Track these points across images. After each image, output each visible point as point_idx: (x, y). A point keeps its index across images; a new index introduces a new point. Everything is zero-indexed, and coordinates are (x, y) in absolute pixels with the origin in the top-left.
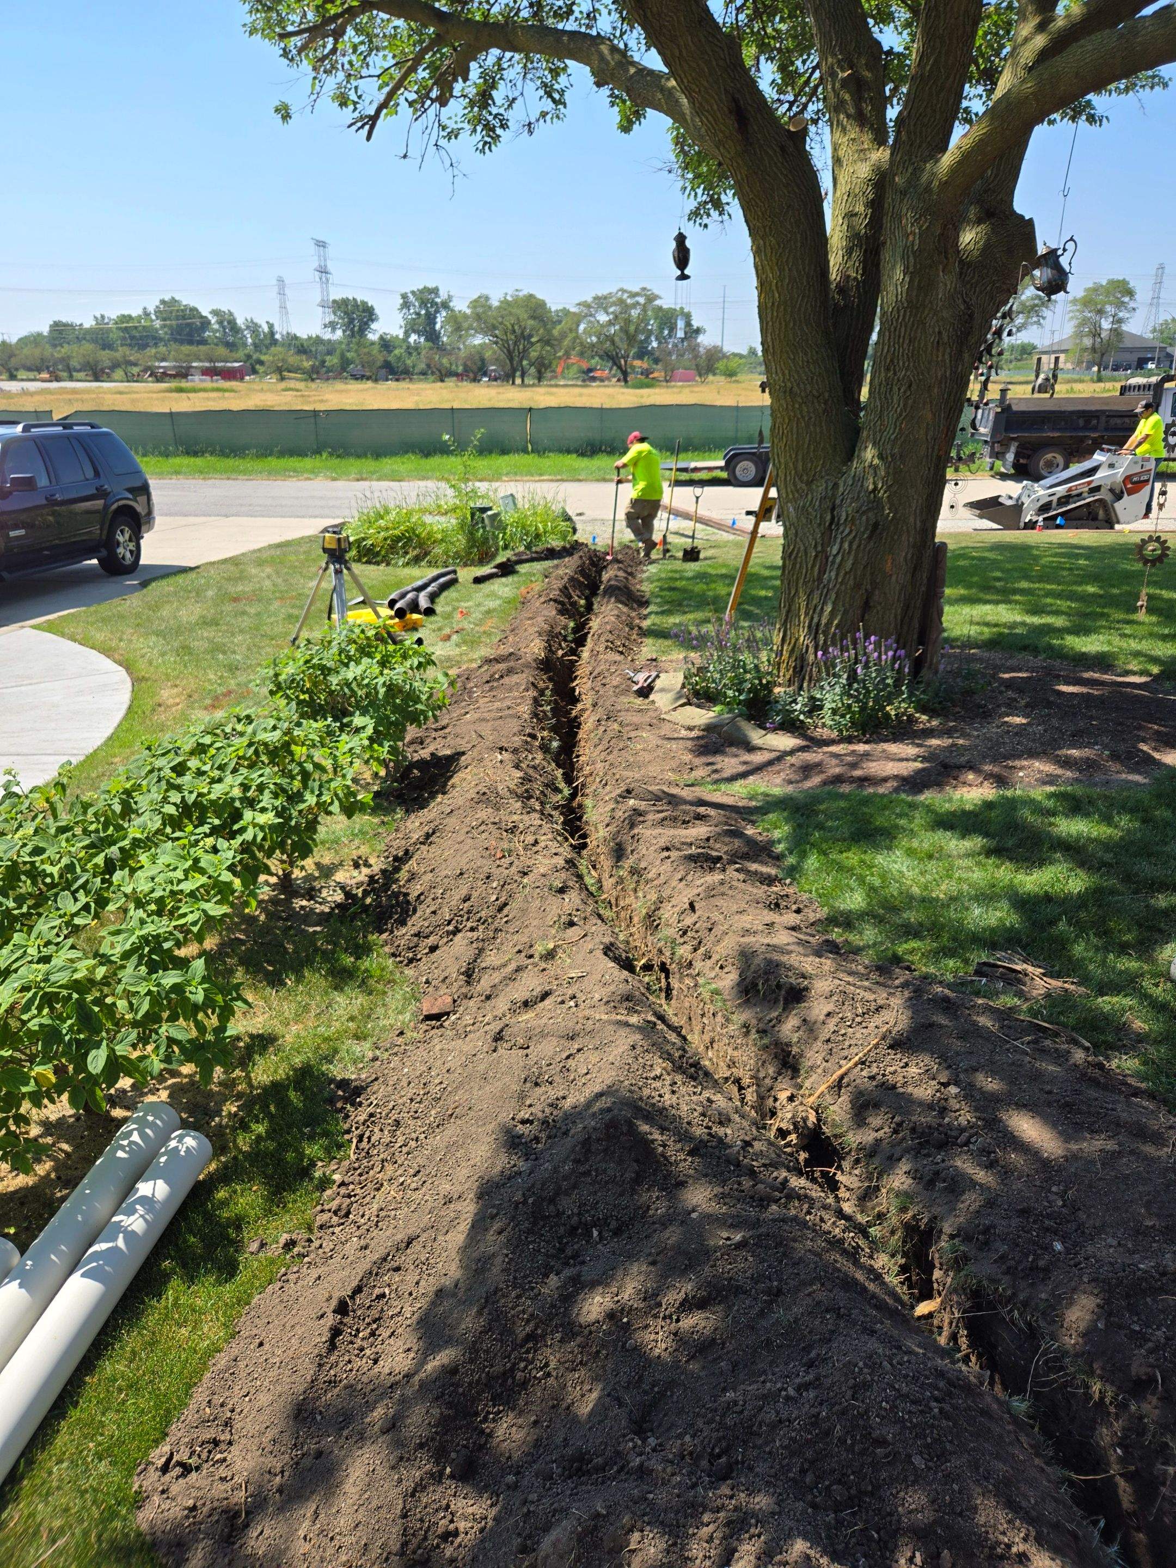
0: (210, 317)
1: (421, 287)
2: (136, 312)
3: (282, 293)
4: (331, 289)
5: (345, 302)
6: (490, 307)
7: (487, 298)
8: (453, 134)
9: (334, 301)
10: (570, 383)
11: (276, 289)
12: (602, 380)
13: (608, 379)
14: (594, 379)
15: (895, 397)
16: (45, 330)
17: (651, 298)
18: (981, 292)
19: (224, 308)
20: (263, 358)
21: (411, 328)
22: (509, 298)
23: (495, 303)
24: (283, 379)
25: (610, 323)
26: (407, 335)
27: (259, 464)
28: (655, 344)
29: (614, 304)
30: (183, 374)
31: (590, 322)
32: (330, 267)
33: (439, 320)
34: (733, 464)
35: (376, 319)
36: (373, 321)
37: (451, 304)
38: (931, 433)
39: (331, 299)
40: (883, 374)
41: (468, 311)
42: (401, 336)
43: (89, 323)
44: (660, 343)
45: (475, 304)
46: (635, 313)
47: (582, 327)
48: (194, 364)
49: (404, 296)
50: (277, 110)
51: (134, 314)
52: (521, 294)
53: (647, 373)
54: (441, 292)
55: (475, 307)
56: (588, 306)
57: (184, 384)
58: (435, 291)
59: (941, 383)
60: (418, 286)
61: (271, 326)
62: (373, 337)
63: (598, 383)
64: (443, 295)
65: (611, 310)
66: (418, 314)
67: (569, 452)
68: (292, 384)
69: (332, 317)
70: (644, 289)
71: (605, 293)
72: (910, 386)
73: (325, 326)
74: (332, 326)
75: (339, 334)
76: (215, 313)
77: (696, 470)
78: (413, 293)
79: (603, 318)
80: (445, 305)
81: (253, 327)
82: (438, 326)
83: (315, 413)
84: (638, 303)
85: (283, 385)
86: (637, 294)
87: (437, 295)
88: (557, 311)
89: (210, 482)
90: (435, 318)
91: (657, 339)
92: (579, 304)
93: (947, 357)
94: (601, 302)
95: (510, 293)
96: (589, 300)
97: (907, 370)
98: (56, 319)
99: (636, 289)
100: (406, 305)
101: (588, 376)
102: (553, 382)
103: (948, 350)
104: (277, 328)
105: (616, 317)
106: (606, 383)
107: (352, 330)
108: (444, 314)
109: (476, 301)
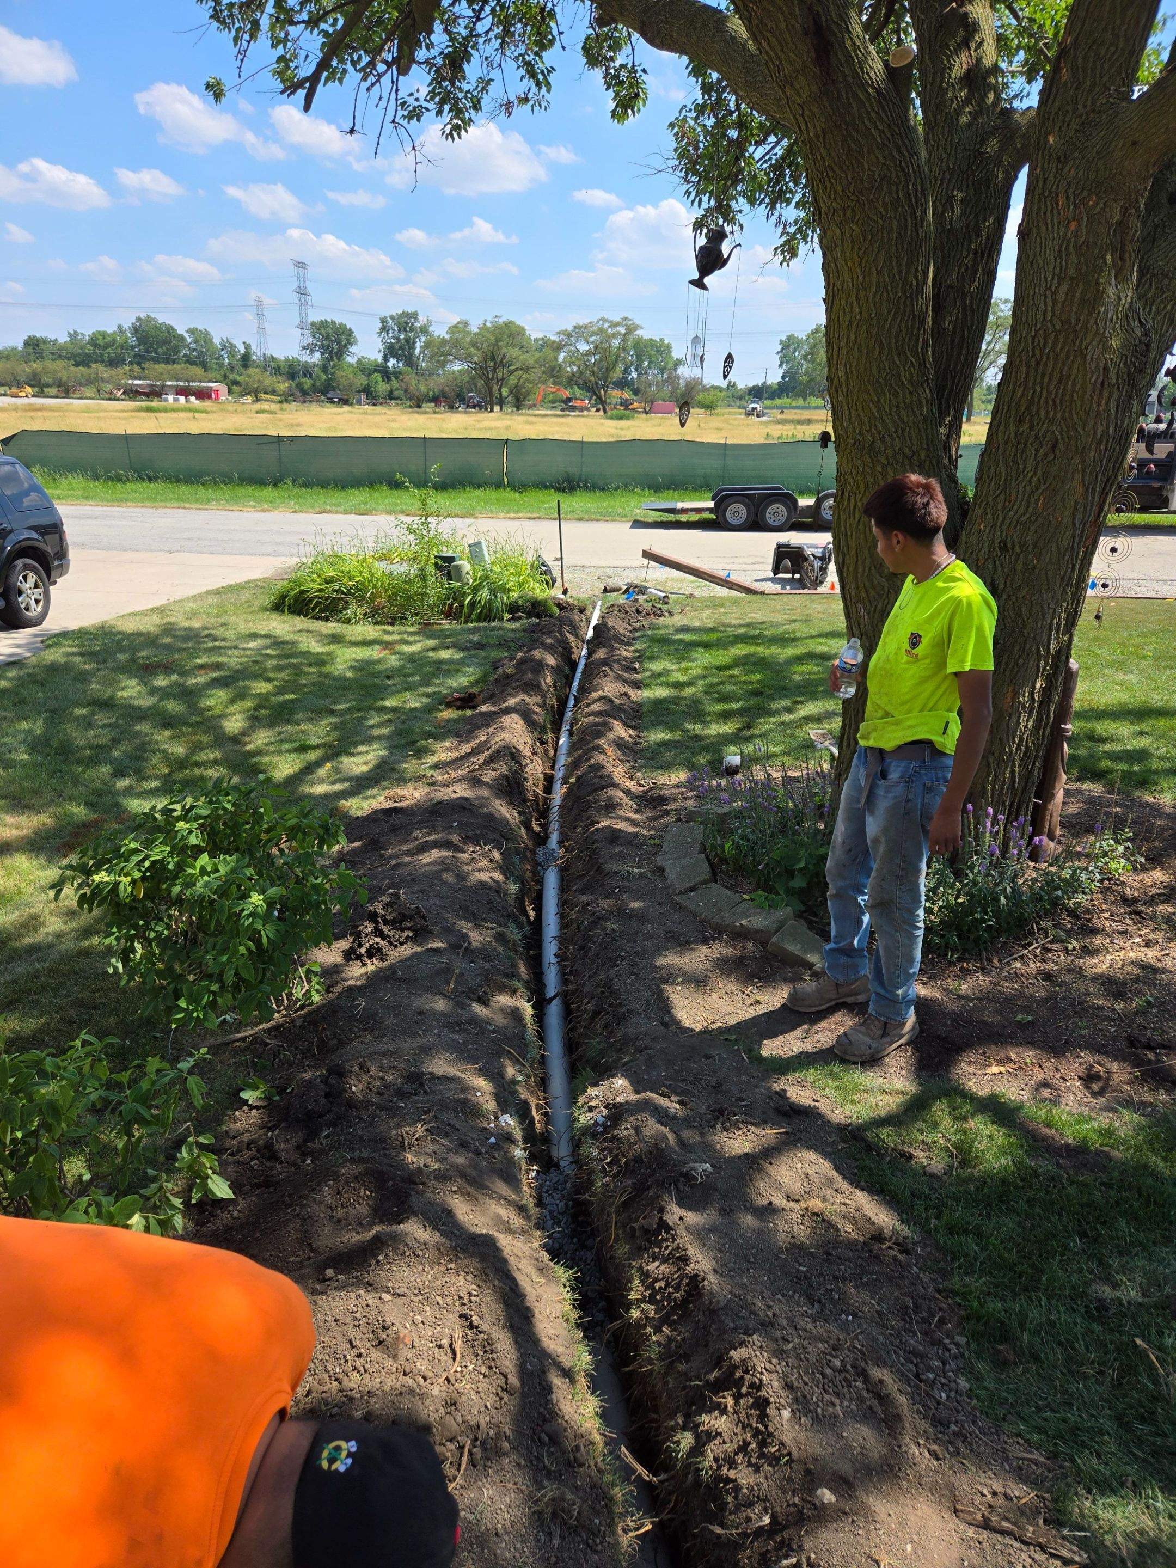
0: (186, 335)
1: (400, 312)
2: (111, 329)
3: (260, 315)
4: (310, 311)
5: (324, 324)
6: (469, 333)
7: (466, 324)
8: (416, 114)
9: (313, 324)
10: (549, 412)
11: (255, 310)
12: (581, 410)
13: (587, 409)
14: (573, 408)
15: (1030, 463)
16: (20, 345)
17: (630, 330)
18: (1158, 312)
19: (201, 328)
20: (239, 378)
21: (390, 351)
22: (488, 325)
23: (474, 329)
24: (257, 400)
25: (588, 353)
26: (386, 359)
27: (211, 493)
28: (634, 375)
29: (594, 334)
30: (155, 393)
31: (570, 351)
32: (310, 287)
33: (418, 345)
34: (723, 506)
35: (356, 342)
36: (351, 344)
37: (431, 329)
38: (1079, 516)
39: (310, 320)
40: (1012, 428)
41: (447, 337)
42: (380, 360)
43: (63, 339)
44: (639, 374)
45: (454, 329)
46: (616, 343)
47: (562, 357)
48: (169, 383)
49: (383, 321)
50: (208, 86)
51: (110, 331)
52: (501, 321)
53: (626, 404)
54: (420, 318)
55: (453, 333)
56: (570, 335)
57: (155, 404)
58: (415, 316)
59: (1100, 443)
60: (397, 311)
61: (248, 347)
62: (351, 360)
63: (577, 413)
64: (422, 319)
65: (592, 339)
66: (398, 339)
67: (546, 487)
68: (265, 406)
69: (310, 340)
70: (625, 319)
71: (586, 321)
72: (1054, 447)
73: (304, 348)
74: (310, 348)
75: (317, 355)
76: (191, 331)
77: (684, 511)
78: (392, 317)
79: (583, 347)
80: (424, 330)
81: (229, 346)
82: (417, 351)
83: (279, 438)
84: (619, 333)
85: (257, 406)
86: (616, 325)
87: (416, 319)
88: (536, 340)
89: (161, 511)
90: (415, 343)
91: (636, 369)
92: (559, 333)
93: (1113, 405)
94: (580, 331)
95: (490, 319)
96: (570, 329)
97: (1052, 422)
98: (31, 334)
99: (617, 318)
100: (384, 329)
101: (568, 405)
102: (531, 412)
103: (1115, 395)
104: (254, 348)
105: (596, 347)
106: (585, 413)
107: (331, 353)
108: (423, 339)
109: (455, 326)
